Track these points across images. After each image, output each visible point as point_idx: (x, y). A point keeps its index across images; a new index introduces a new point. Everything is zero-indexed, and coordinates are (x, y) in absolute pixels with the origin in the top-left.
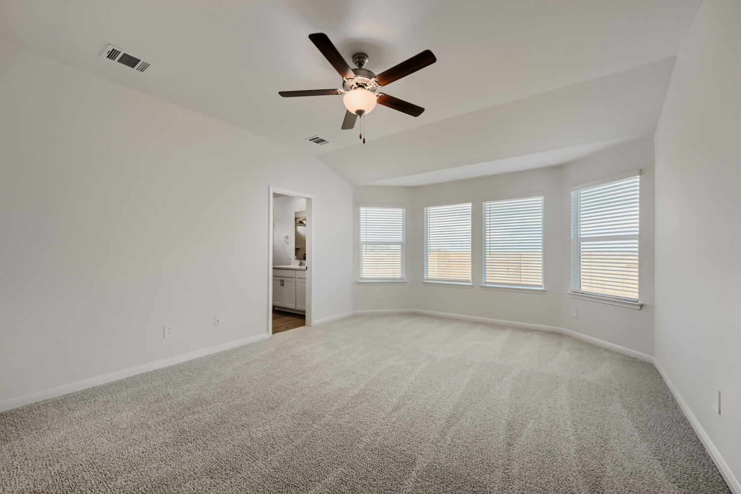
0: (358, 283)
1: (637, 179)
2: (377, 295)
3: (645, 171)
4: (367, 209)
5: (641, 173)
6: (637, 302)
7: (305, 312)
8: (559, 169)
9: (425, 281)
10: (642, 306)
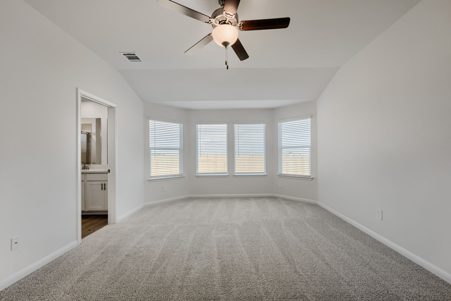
0: (149, 180)
1: (310, 120)
2: (164, 188)
3: (313, 116)
4: (156, 122)
5: (311, 117)
6: (310, 177)
7: (107, 212)
8: (272, 110)
9: (197, 175)
10: (312, 179)
